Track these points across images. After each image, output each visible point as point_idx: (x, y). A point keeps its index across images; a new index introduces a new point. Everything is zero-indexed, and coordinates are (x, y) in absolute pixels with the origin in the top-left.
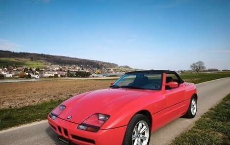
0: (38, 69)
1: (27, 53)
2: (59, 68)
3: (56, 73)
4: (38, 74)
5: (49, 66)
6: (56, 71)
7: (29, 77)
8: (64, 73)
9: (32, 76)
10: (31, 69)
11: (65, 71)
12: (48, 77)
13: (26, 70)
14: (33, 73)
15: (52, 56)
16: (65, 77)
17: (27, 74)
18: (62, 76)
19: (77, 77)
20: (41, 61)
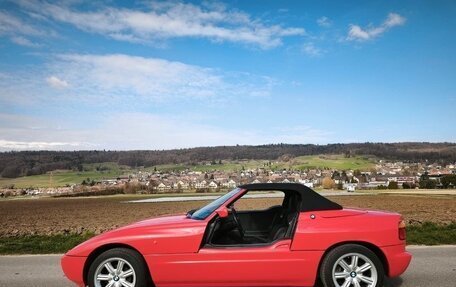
0: (357, 174)
1: (339, 144)
2: (403, 167)
3: (395, 179)
4: (356, 182)
5: (380, 166)
6: (393, 176)
7: (340, 187)
8: (413, 180)
9: (345, 185)
10: (344, 173)
11: (414, 175)
12: (375, 188)
13: (336, 175)
14: (347, 180)
15: (387, 144)
16: (413, 187)
17: (337, 182)
18: (406, 186)
19: (445, 186)
20: (365, 156)
